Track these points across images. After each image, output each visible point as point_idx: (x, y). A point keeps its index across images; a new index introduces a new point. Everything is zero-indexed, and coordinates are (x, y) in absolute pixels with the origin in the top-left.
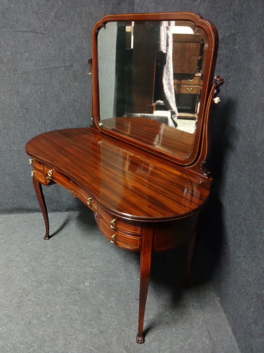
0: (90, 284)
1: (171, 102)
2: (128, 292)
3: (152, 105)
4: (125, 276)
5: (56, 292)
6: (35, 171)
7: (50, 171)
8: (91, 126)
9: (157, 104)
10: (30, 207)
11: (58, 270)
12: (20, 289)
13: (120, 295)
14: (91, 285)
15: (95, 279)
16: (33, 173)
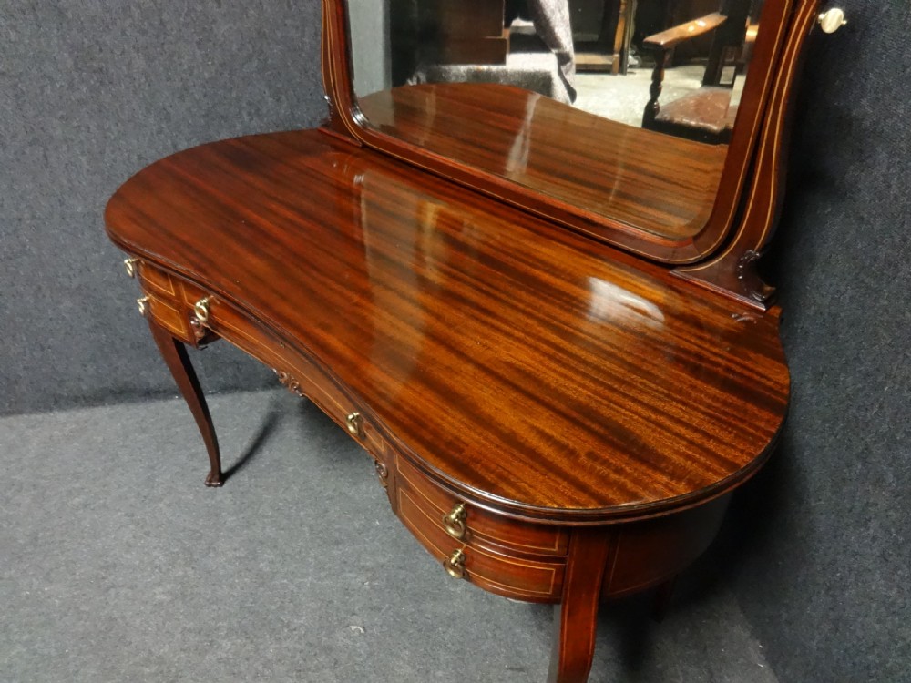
0: (364, 628)
1: (557, 23)
2: (483, 648)
3: (499, 38)
4: (469, 595)
5: (264, 666)
6: (148, 295)
7: (200, 304)
8: (326, 125)
9: (514, 31)
10: (153, 383)
11: (261, 589)
12: (147, 662)
13: (463, 659)
14: (370, 631)
15: (380, 609)
16: (144, 302)
